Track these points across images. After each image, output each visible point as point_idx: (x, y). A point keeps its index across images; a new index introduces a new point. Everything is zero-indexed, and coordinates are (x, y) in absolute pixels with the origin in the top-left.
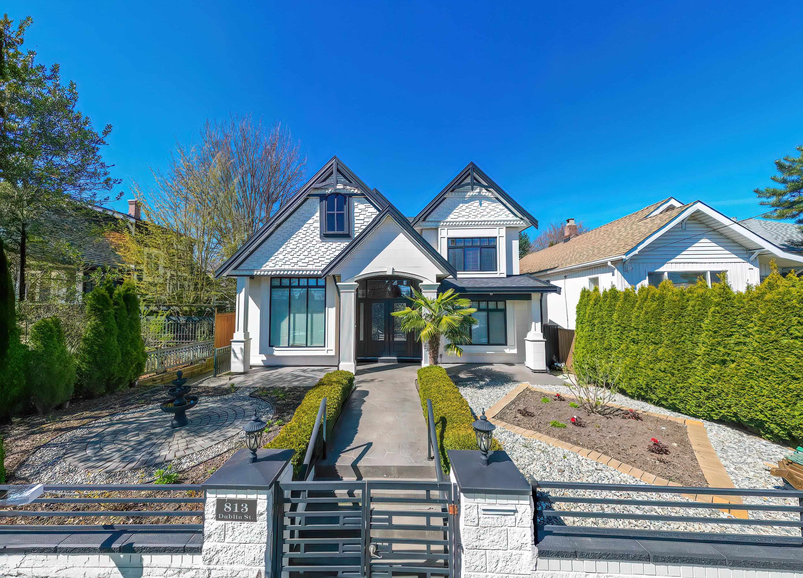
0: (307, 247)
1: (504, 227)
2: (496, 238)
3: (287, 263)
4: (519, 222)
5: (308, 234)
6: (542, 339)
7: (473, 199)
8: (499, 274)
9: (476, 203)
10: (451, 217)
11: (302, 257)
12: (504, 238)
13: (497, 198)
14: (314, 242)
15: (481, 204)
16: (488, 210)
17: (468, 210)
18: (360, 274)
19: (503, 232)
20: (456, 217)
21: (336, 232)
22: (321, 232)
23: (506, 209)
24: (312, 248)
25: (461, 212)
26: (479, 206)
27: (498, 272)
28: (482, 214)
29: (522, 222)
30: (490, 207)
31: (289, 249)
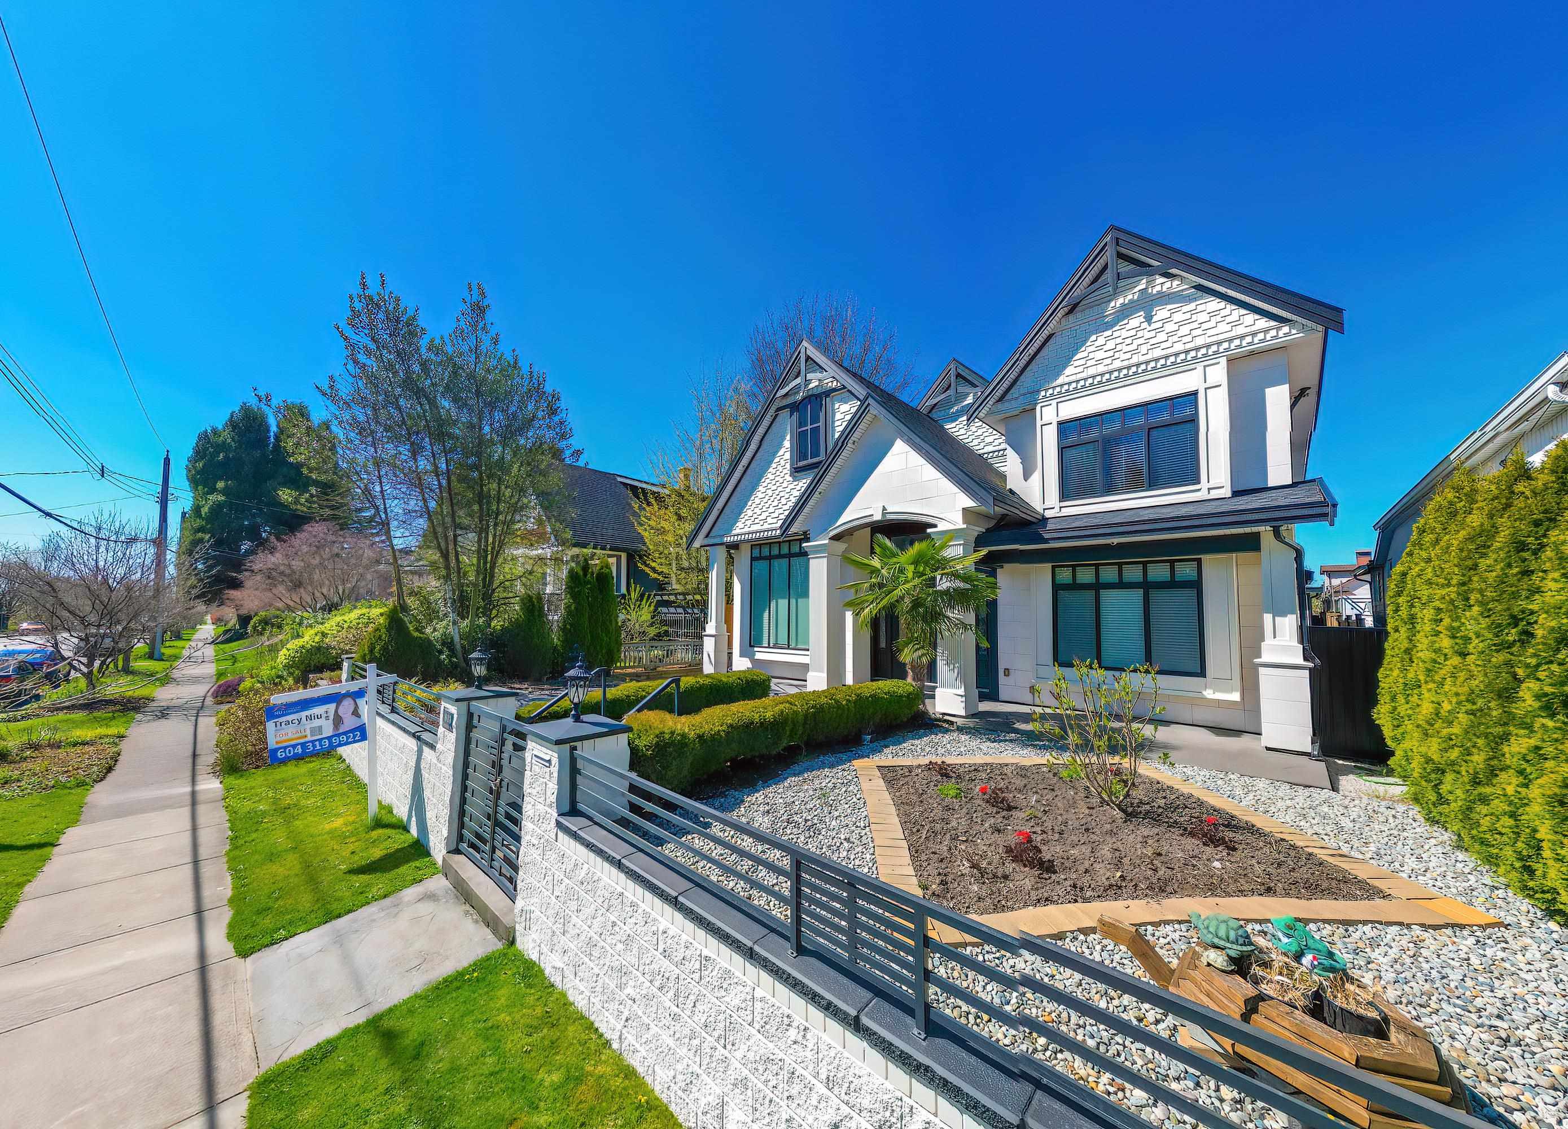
0: (777, 492)
1: (1223, 361)
2: (1195, 393)
3: (757, 521)
4: (1273, 333)
5: (778, 473)
6: (1300, 660)
7: (1126, 312)
8: (1205, 491)
9: (1136, 321)
10: (1070, 373)
11: (771, 510)
12: (1223, 392)
13: (1199, 287)
14: (785, 485)
15: (1149, 319)
16: (1170, 327)
17: (1111, 345)
18: (838, 524)
19: (1219, 373)
20: (1081, 369)
21: (810, 461)
22: (791, 465)
23: (1230, 307)
24: (782, 494)
25: (1091, 356)
26: (1145, 325)
27: (1204, 484)
28: (1152, 341)
29: (1286, 329)
30: (1178, 317)
31: (757, 501)
